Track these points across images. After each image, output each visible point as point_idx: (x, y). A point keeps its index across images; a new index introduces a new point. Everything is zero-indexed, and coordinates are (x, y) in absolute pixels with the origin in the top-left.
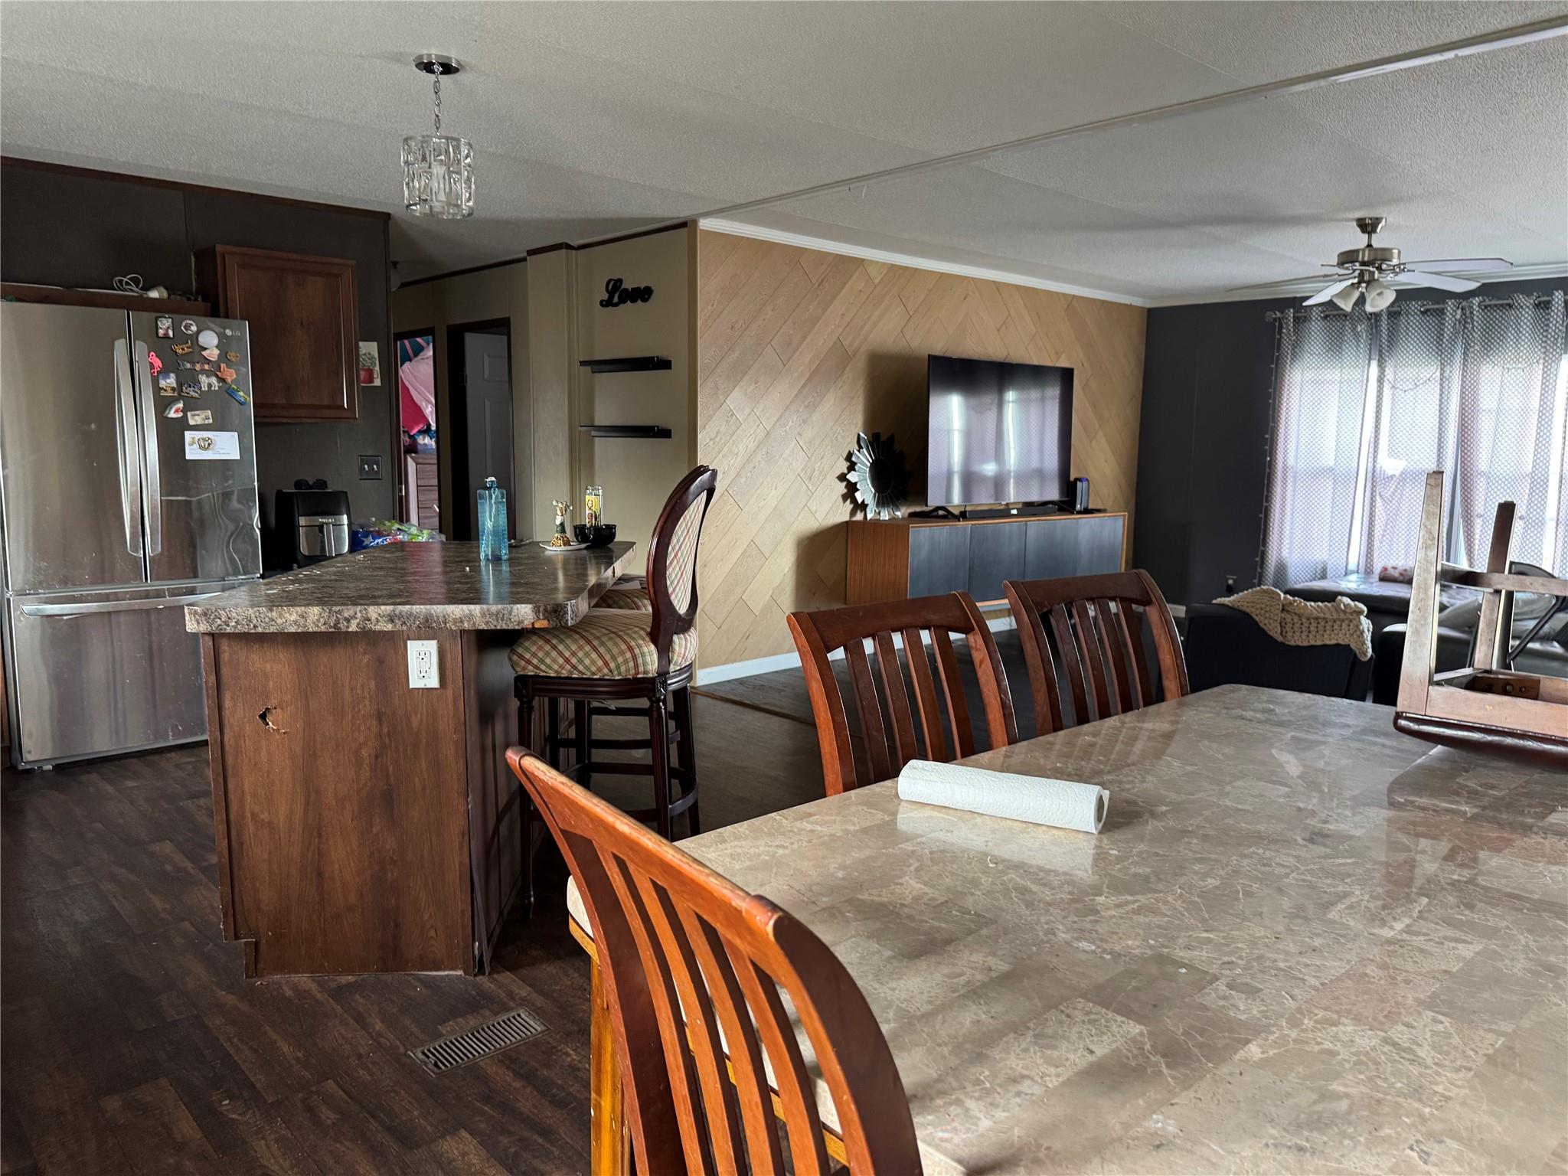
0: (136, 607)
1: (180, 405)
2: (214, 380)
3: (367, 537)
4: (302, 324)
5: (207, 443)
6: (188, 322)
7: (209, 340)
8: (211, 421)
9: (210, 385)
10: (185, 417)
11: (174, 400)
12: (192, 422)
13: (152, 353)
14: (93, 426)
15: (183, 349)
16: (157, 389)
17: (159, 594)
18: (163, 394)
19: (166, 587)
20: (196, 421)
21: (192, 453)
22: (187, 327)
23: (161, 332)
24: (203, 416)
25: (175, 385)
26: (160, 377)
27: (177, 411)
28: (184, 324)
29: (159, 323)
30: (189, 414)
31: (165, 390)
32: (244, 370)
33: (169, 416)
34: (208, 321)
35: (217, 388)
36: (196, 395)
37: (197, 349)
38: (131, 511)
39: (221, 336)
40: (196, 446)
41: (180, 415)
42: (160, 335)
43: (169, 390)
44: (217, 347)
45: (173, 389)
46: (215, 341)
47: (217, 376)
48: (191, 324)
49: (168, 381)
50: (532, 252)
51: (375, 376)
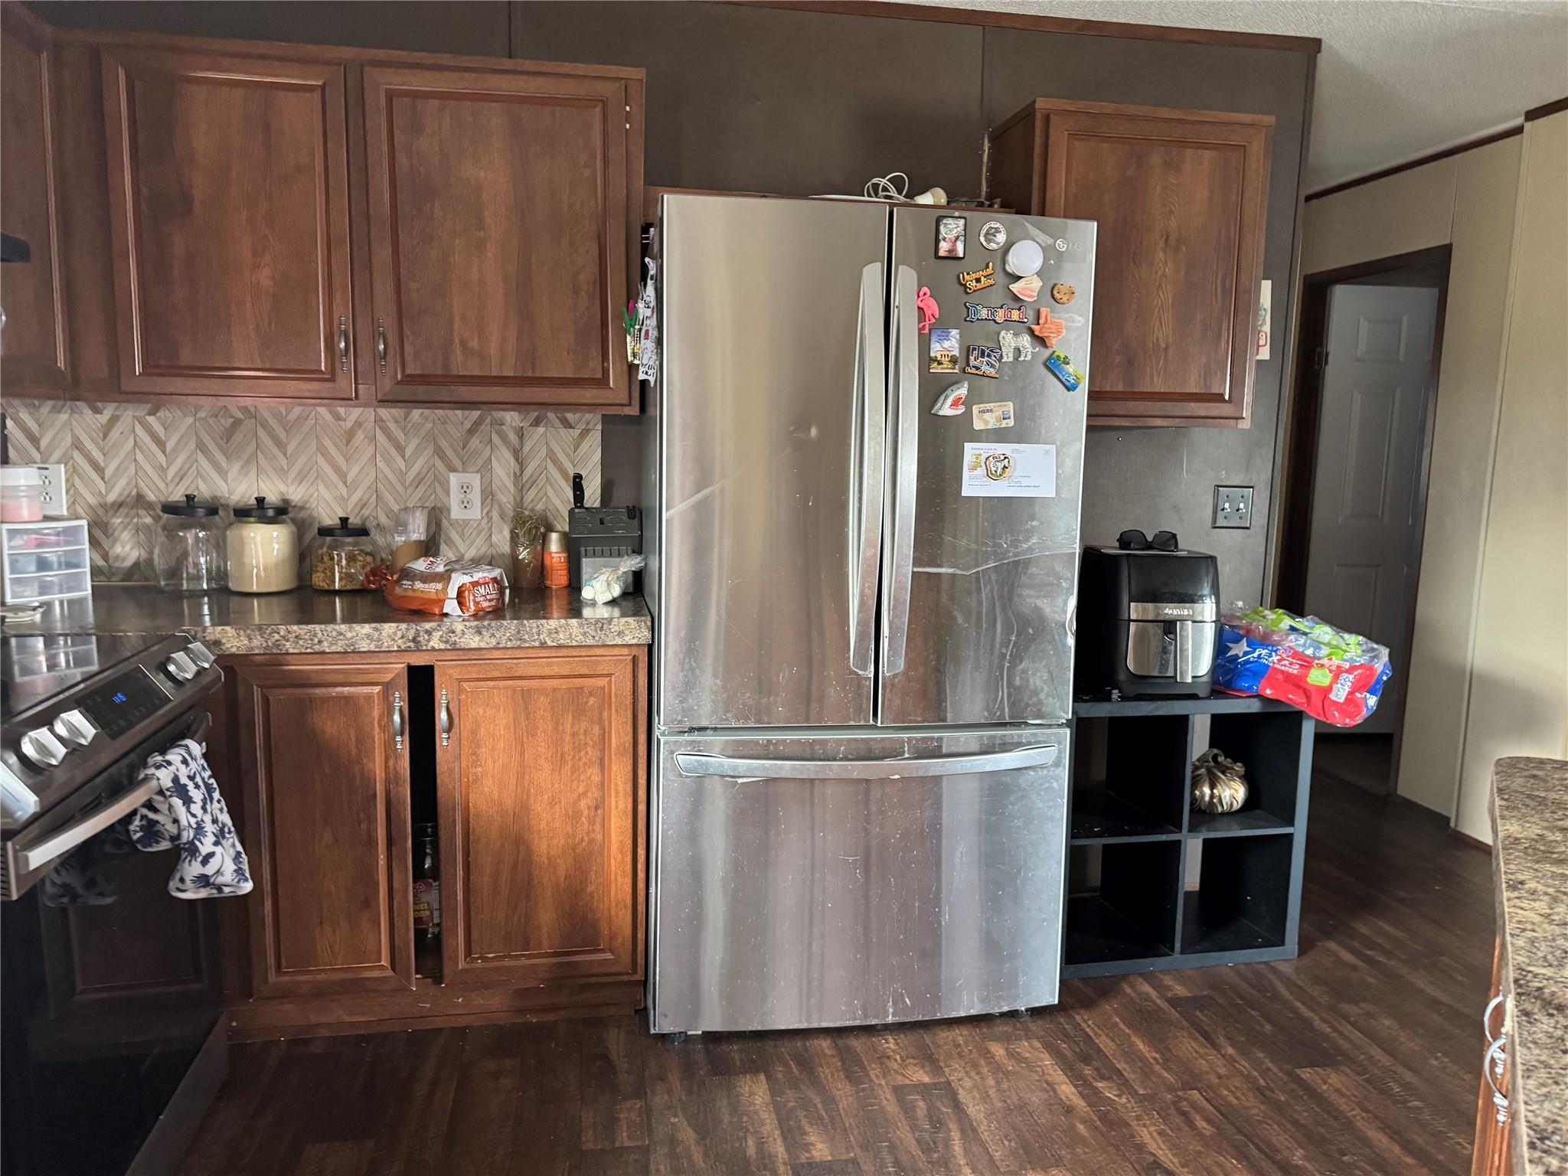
0: (855, 775)
1: (962, 391)
2: (1025, 340)
3: (1237, 641)
4: (1167, 240)
5: (1000, 466)
6: (994, 225)
7: (1026, 258)
8: (1011, 423)
9: (1018, 351)
10: (968, 414)
11: (951, 382)
12: (978, 425)
13: (925, 289)
14: (814, 432)
15: (978, 280)
16: (926, 360)
17: (894, 753)
18: (935, 369)
19: (905, 736)
20: (986, 422)
21: (974, 485)
22: (990, 235)
23: (944, 247)
24: (999, 413)
25: (956, 353)
26: (934, 338)
27: (955, 404)
28: (985, 228)
29: (942, 229)
30: (975, 409)
31: (940, 363)
32: (1082, 320)
33: (941, 413)
34: (1026, 222)
35: (1029, 357)
36: (992, 372)
37: (1001, 278)
38: (862, 594)
39: (1047, 251)
40: (981, 471)
41: (960, 410)
42: (942, 253)
43: (945, 360)
44: (1038, 274)
45: (954, 361)
46: (1037, 263)
47: (1031, 332)
48: (997, 231)
49: (946, 344)
50: (1532, 115)
51: (1262, 342)
